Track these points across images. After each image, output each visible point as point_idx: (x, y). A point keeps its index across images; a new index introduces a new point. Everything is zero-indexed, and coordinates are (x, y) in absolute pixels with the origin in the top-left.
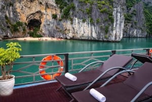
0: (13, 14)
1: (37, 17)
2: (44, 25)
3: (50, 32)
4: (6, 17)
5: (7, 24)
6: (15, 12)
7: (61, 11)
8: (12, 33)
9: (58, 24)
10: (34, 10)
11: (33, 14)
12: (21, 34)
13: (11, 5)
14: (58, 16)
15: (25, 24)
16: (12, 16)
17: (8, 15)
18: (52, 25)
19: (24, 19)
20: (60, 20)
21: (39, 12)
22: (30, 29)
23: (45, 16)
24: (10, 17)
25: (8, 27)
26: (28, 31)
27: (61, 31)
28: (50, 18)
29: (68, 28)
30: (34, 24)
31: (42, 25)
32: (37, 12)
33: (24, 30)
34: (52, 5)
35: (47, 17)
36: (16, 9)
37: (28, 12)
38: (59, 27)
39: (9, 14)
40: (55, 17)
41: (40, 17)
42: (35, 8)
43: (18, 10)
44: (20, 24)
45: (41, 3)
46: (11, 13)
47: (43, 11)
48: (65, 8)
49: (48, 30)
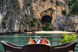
0: (31, 12)
1: (49, 13)
2: (55, 20)
3: (60, 26)
4: (26, 15)
5: (27, 20)
6: (31, 10)
7: (69, 8)
9: (67, 19)
10: (46, 8)
11: (45, 11)
12: (37, 28)
13: (29, 5)
14: (67, 12)
15: (39, 20)
16: (29, 14)
17: (27, 13)
18: (61, 20)
19: (38, 16)
20: (69, 16)
21: (50, 9)
22: (43, 24)
23: (55, 12)
26: (41, 25)
27: (70, 25)
28: (60, 14)
29: (75, 22)
30: (46, 19)
31: (53, 20)
32: (49, 9)
33: (39, 25)
34: (62, 3)
35: (57, 13)
36: (32, 8)
37: (41, 10)
38: (67, 21)
40: (64, 13)
41: (51, 13)
42: (47, 6)
43: (34, 9)
44: (35, 20)
45: (52, 2)
46: (29, 11)
47: (54, 8)
48: (73, 5)
49: (59, 25)
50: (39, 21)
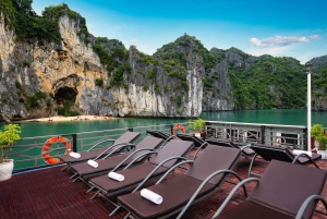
0: (30, 80)
1: (70, 84)
2: (83, 97)
3: (92, 108)
4: (17, 84)
5: (19, 95)
6: (32, 76)
7: (109, 75)
8: (28, 110)
9: (105, 94)
10: (65, 73)
11: (63, 79)
12: (44, 111)
13: (26, 64)
14: (105, 82)
15: (51, 95)
16: (27, 83)
17: (20, 81)
18: (94, 96)
19: (48, 87)
20: (108, 88)
21: (73, 76)
22: (58, 103)
23: (83, 83)
24: (24, 85)
25: (22, 101)
26: (55, 106)
27: (109, 105)
28: (91, 85)
29: (121, 100)
30: (65, 95)
31: (78, 97)
32: (71, 76)
33: (49, 105)
34: (95, 66)
35: (87, 84)
36: (34, 71)
37: (55, 76)
38: (106, 98)
39: (23, 80)
40: (99, 83)
41: (75, 84)
42: (67, 69)
43: (39, 74)
44: (41, 95)
45: (76, 62)
46: (27, 78)
47: (81, 75)
48: (116, 69)
49: (90, 104)
50: (49, 97)
